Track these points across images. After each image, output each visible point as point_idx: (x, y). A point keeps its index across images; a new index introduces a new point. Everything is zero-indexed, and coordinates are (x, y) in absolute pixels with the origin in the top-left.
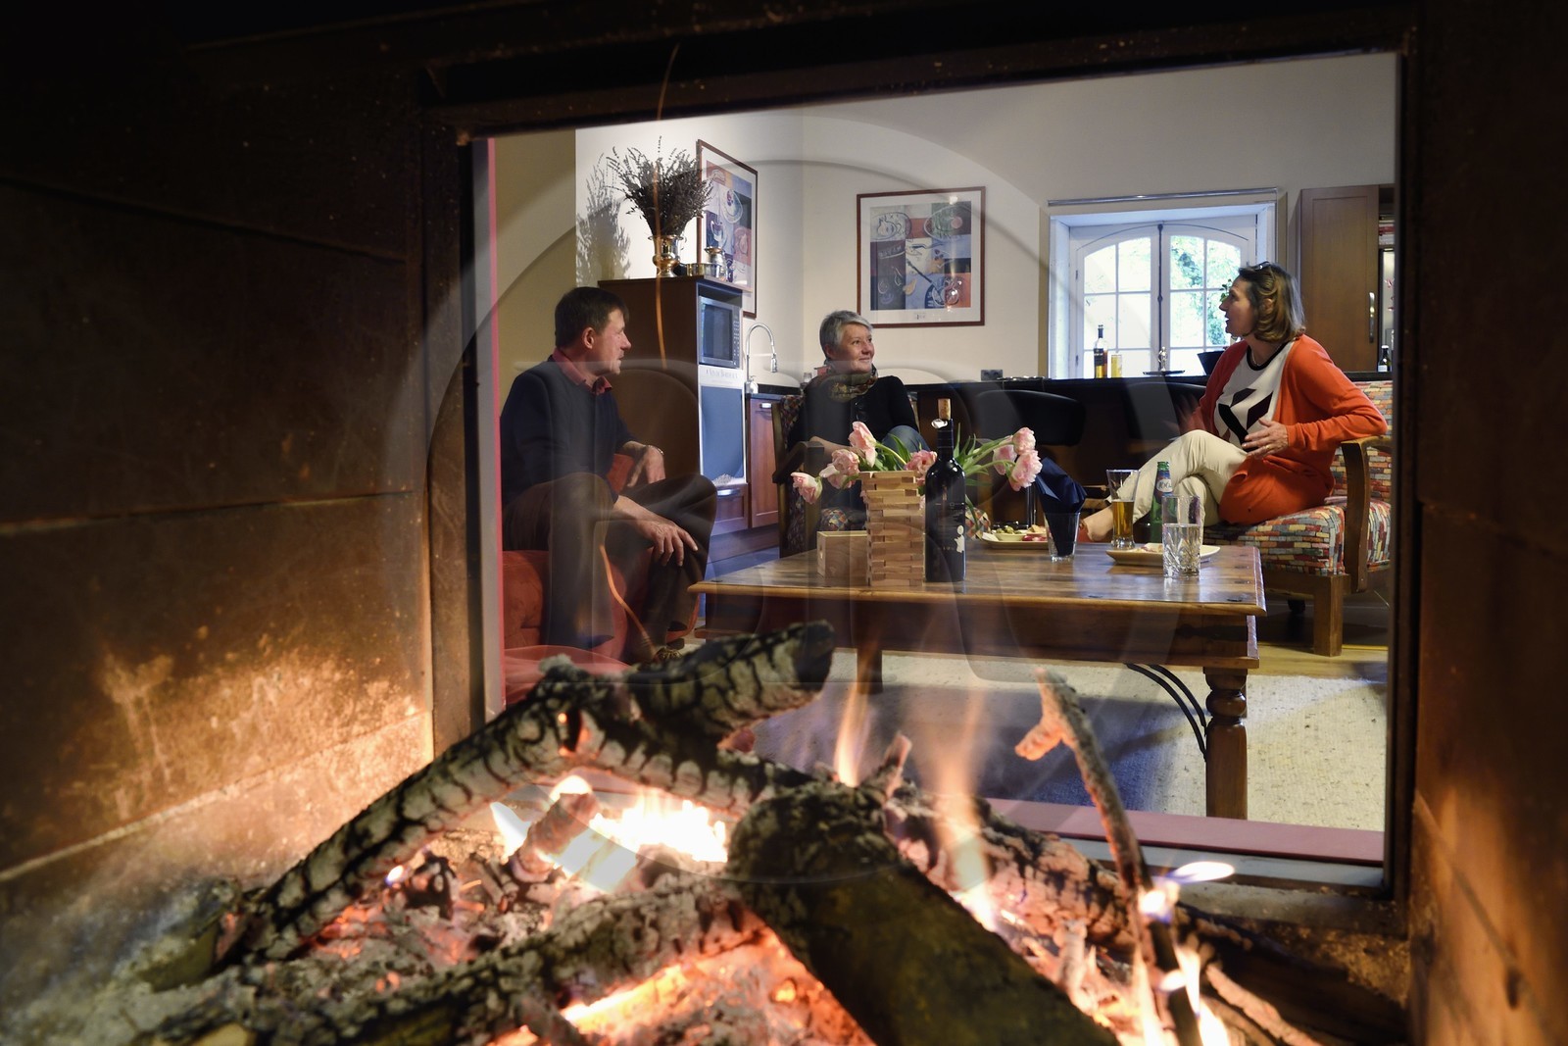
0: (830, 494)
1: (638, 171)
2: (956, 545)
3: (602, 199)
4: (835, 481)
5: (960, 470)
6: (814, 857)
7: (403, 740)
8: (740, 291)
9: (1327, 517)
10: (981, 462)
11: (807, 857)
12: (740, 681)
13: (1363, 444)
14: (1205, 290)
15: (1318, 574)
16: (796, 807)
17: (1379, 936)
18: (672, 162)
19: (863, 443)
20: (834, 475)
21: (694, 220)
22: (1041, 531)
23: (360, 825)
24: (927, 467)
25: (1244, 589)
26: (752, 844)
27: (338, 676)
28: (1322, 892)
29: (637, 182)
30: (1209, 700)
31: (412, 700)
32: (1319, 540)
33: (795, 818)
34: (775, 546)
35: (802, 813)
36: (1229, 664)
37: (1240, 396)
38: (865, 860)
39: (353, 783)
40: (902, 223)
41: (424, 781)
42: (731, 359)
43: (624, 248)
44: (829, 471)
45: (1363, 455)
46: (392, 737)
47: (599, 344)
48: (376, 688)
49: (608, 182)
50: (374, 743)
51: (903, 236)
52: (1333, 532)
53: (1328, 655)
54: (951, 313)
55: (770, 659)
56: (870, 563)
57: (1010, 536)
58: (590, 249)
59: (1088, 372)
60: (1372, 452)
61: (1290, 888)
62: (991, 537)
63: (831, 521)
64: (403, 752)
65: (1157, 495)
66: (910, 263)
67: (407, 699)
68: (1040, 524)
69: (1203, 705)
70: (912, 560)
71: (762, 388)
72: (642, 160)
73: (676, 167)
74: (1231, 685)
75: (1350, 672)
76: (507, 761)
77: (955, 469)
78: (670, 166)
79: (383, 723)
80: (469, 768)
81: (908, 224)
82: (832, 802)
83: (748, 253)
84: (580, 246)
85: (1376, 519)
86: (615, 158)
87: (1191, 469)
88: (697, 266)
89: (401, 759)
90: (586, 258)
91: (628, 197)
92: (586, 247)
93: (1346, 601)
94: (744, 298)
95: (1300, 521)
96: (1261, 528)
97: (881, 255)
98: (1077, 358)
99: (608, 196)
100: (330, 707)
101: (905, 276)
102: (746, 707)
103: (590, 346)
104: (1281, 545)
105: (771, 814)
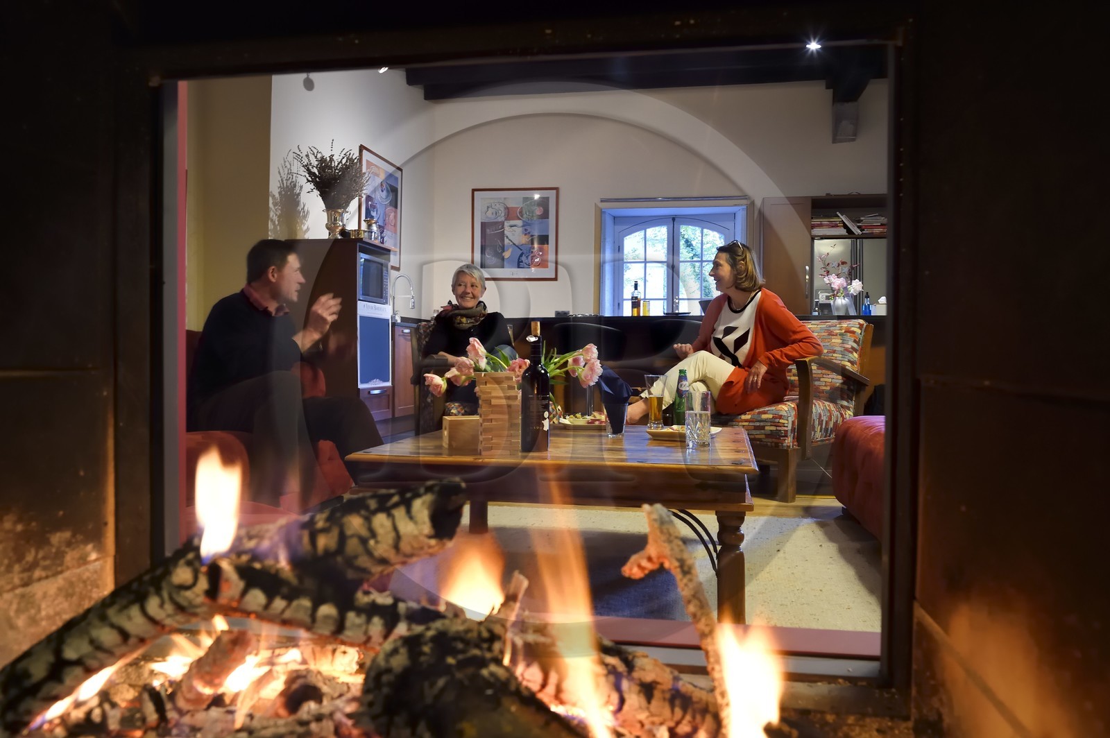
0: (453, 390)
1: (316, 163)
2: (543, 426)
3: (289, 182)
4: (456, 381)
5: (546, 372)
6: (443, 690)
7: (84, 582)
8: (389, 251)
9: (786, 409)
10: (560, 368)
11: (436, 690)
12: (380, 531)
13: (809, 361)
14: (702, 261)
15: (781, 448)
16: (425, 644)
17: (887, 719)
18: (341, 157)
19: (477, 353)
20: (455, 376)
21: (357, 199)
22: (603, 417)
23: (21, 666)
24: (522, 371)
25: (741, 456)
26: (385, 678)
27: (19, 528)
28: (839, 683)
29: (315, 170)
30: (719, 534)
31: (94, 547)
32: (781, 425)
33: (425, 654)
34: (411, 430)
35: (432, 649)
36: (732, 508)
37: (729, 331)
38: (489, 692)
39: (33, 621)
40: (502, 209)
41: (83, 624)
42: (382, 298)
43: (305, 217)
44: (452, 373)
45: (809, 368)
46: (74, 579)
47: (281, 277)
48: (57, 538)
49: (294, 170)
50: (56, 585)
51: (503, 219)
52: (791, 419)
53: (787, 502)
54: (534, 272)
55: (409, 511)
56: (481, 438)
57: (580, 420)
58: (279, 217)
59: (627, 311)
60: (814, 367)
61: (816, 682)
62: (567, 421)
63: (453, 411)
64: (84, 592)
65: (680, 393)
66: (507, 237)
67: (90, 547)
68: (600, 411)
69: (715, 538)
70: (511, 436)
71: (403, 319)
72: (319, 156)
73: (344, 161)
74: (734, 523)
75: (801, 513)
76: (162, 605)
77: (543, 371)
78: (339, 160)
79: (64, 567)
80: (126, 612)
81: (507, 211)
82: (459, 637)
83: (395, 225)
84: (272, 214)
85: (816, 410)
86: (299, 153)
87: (697, 377)
88: (358, 231)
89: (82, 598)
90: (277, 223)
91: (308, 181)
92: (276, 215)
93: (799, 466)
94: (392, 257)
95: (768, 413)
96: (743, 417)
97: (488, 231)
98: (619, 304)
99: (294, 180)
100: (11, 554)
101: (504, 245)
102: (385, 555)
103: (273, 280)
104: (756, 428)
105: (403, 651)
